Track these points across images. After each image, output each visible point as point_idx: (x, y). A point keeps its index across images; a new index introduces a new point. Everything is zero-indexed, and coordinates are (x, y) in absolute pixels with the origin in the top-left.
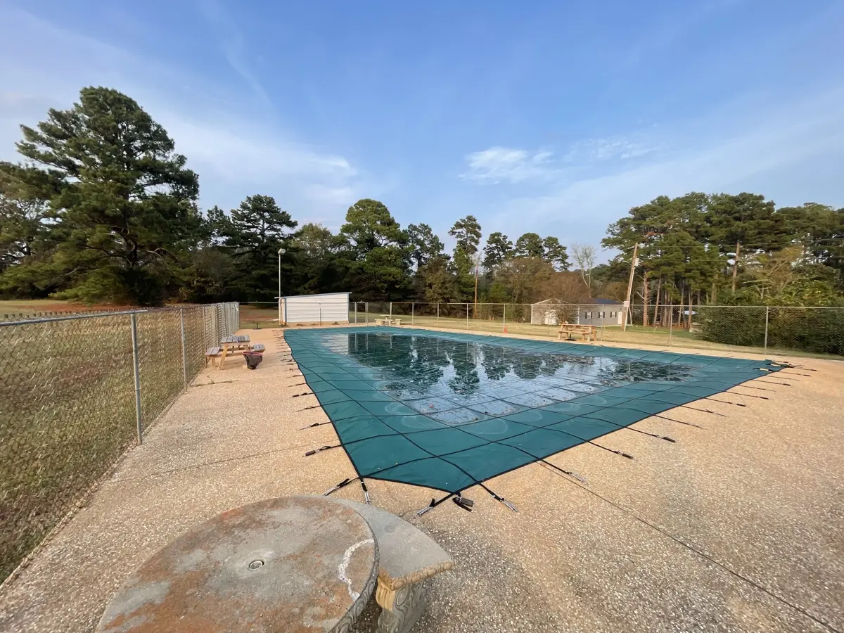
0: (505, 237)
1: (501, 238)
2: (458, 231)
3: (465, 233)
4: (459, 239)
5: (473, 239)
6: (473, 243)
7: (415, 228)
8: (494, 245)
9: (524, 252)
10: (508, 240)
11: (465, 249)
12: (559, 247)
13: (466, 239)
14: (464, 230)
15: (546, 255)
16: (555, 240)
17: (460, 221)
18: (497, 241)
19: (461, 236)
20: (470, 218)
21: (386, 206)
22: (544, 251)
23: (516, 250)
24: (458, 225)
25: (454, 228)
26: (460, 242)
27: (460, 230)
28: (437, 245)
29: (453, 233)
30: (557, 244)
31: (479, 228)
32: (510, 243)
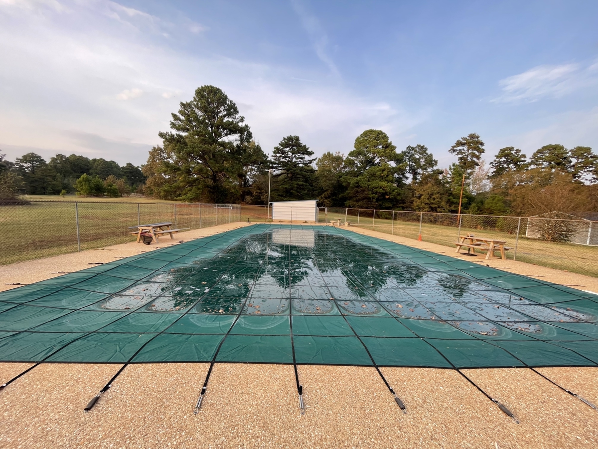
0: (518, 151)
1: (513, 152)
2: (458, 148)
3: (466, 149)
4: (460, 156)
5: (473, 155)
6: (475, 159)
7: (413, 149)
8: (503, 159)
9: (542, 164)
10: (520, 154)
11: (466, 164)
12: (591, 157)
13: (467, 156)
14: (465, 148)
15: (573, 166)
16: (588, 150)
17: (461, 140)
18: (507, 156)
19: (462, 153)
20: (472, 136)
21: (386, 133)
22: (571, 162)
23: (532, 163)
24: (459, 144)
25: (455, 147)
26: (461, 159)
27: (461, 148)
28: (430, 162)
29: (454, 151)
30: (590, 154)
31: (482, 144)
32: (524, 156)
